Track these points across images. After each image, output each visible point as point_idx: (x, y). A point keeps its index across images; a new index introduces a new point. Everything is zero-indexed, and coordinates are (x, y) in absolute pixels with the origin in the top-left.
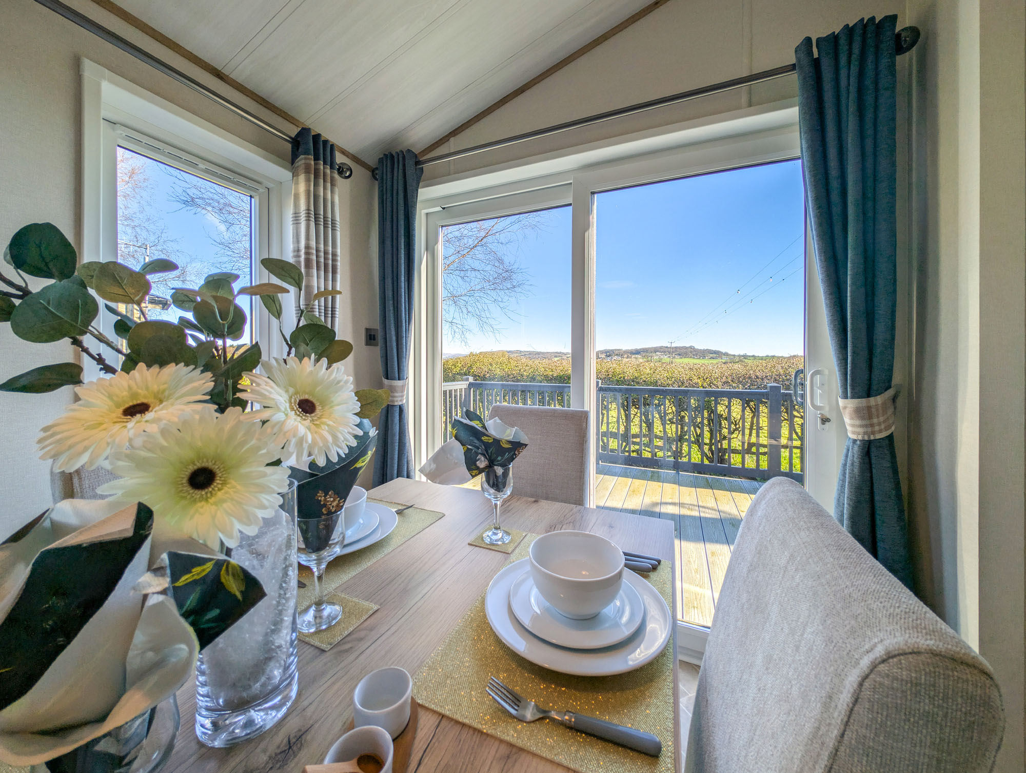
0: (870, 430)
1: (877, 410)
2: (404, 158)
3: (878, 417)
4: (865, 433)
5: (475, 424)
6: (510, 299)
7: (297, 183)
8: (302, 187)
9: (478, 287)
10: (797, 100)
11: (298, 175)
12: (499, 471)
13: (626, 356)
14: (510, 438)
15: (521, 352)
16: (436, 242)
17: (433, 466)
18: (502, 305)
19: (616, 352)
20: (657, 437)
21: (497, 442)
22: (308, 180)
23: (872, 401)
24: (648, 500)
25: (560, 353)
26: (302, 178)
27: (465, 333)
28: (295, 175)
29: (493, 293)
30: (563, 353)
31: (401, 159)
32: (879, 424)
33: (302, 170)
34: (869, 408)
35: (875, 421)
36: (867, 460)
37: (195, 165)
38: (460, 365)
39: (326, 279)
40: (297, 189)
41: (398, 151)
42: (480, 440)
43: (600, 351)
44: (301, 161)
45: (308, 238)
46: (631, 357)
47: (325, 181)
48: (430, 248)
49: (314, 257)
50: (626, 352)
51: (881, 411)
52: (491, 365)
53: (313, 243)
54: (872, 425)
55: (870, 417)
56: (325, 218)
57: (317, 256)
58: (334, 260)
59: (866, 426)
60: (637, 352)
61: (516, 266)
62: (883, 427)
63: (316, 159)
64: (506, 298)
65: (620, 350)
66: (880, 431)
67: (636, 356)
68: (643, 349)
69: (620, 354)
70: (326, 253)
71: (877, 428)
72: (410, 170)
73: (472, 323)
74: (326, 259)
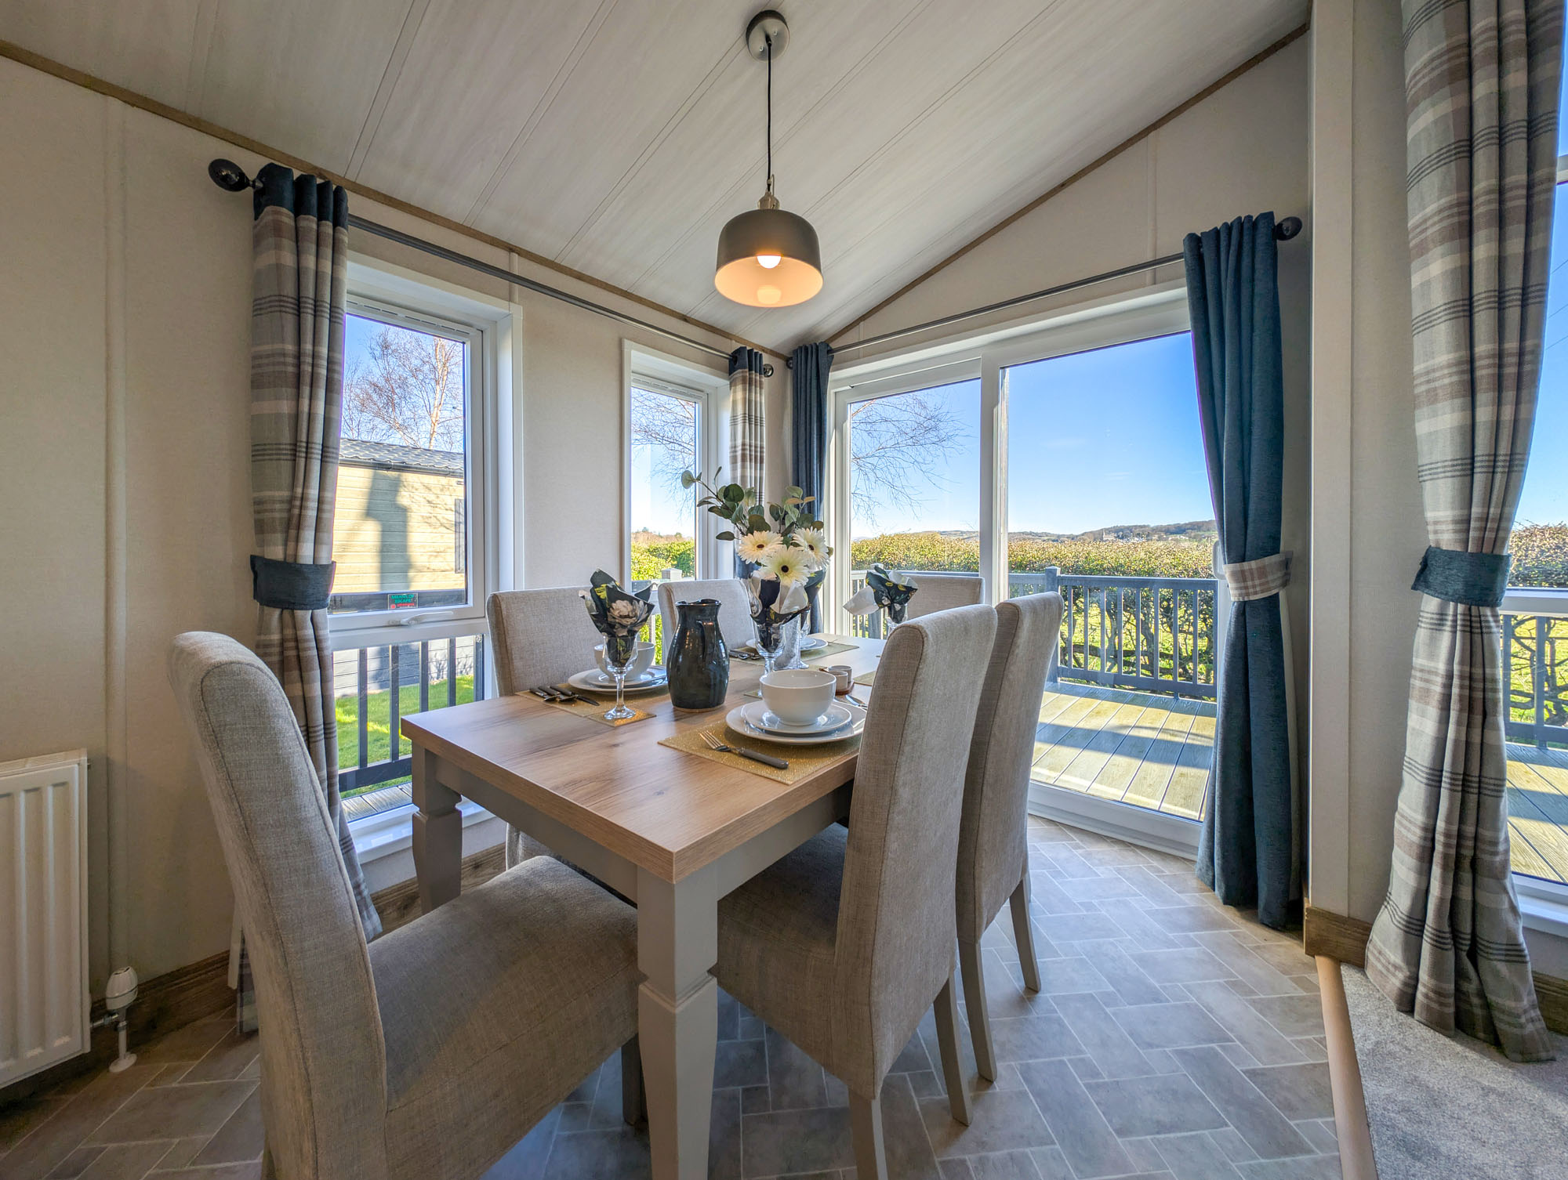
0: (1244, 591)
1: (1252, 574)
2: (817, 350)
3: (1253, 580)
4: (1240, 595)
5: (882, 575)
6: (935, 460)
7: (735, 392)
8: (739, 395)
9: (891, 443)
10: (1184, 280)
11: (735, 385)
12: (898, 607)
13: (1156, 537)
14: (905, 584)
15: (962, 532)
16: (845, 420)
17: (853, 605)
18: (924, 467)
19: (1137, 531)
20: (1163, 656)
21: (896, 586)
22: (744, 390)
23: (1246, 565)
24: (1115, 722)
25: (1031, 533)
26: (739, 387)
27: (872, 507)
28: (732, 384)
29: (912, 451)
30: (1037, 534)
31: (814, 350)
32: (1254, 586)
33: (739, 381)
34: (1243, 572)
35: (1250, 583)
36: (1242, 619)
37: (665, 389)
38: (867, 550)
39: (756, 469)
40: (734, 397)
41: (812, 343)
42: (884, 585)
43: (1106, 529)
44: (738, 374)
45: (744, 437)
46: (1166, 539)
47: (756, 387)
48: (839, 427)
49: (748, 452)
50: (1158, 530)
51: (1256, 575)
52: (908, 549)
53: (747, 441)
54: (1246, 588)
55: (1245, 580)
56: (756, 417)
57: (750, 451)
58: (761, 452)
59: (1241, 588)
60: (1180, 530)
61: (944, 410)
62: (1258, 589)
63: (750, 370)
64: (929, 458)
65: (1144, 526)
66: (1256, 593)
67: (1178, 536)
68: (1190, 524)
69: (1145, 533)
70: (756, 447)
71: (1251, 590)
72: (823, 361)
73: (882, 493)
74: (756, 452)
